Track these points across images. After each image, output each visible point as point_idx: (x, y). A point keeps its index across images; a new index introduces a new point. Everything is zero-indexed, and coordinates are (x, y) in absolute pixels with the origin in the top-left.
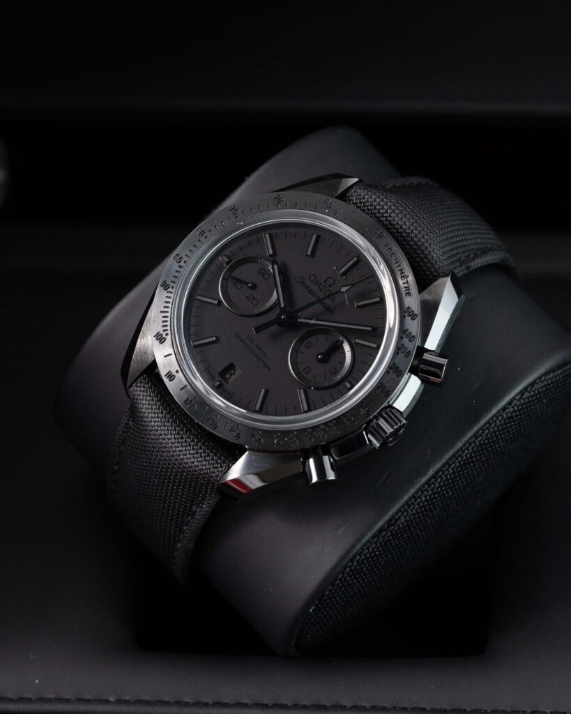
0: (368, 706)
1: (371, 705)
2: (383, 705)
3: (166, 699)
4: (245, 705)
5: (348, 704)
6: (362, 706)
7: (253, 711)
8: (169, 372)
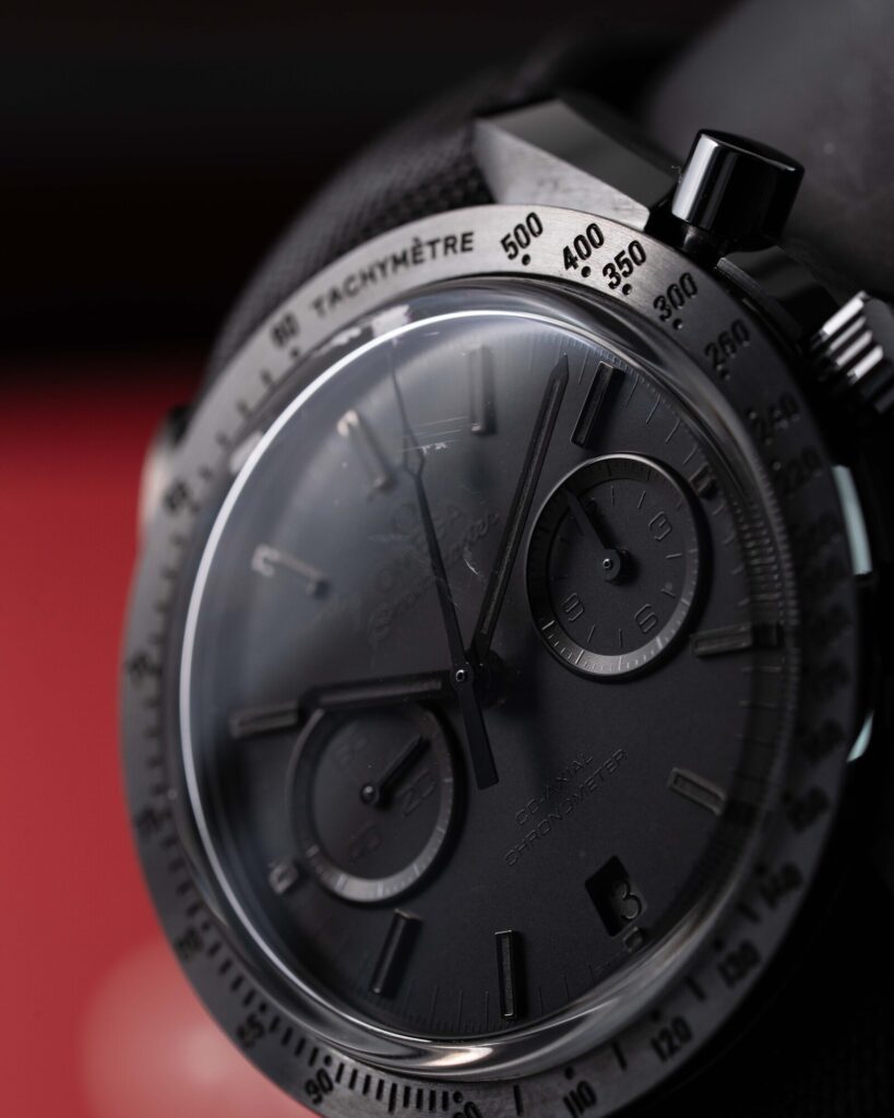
8: (566, 1100)
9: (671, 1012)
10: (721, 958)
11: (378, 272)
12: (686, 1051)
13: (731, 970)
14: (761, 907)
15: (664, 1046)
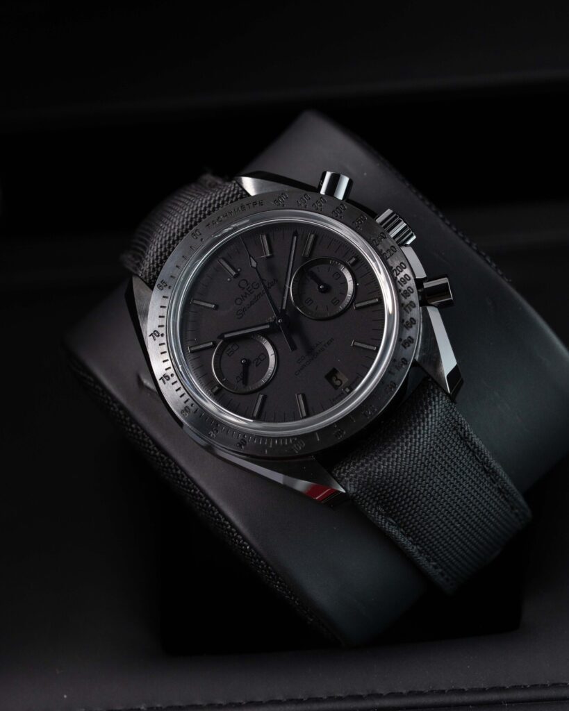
0: (404, 692)
1: (408, 691)
2: (420, 690)
3: (199, 703)
4: (279, 703)
5: (384, 692)
6: (398, 693)
7: (288, 708)
8: (334, 435)
10: (384, 387)
14: (395, 370)
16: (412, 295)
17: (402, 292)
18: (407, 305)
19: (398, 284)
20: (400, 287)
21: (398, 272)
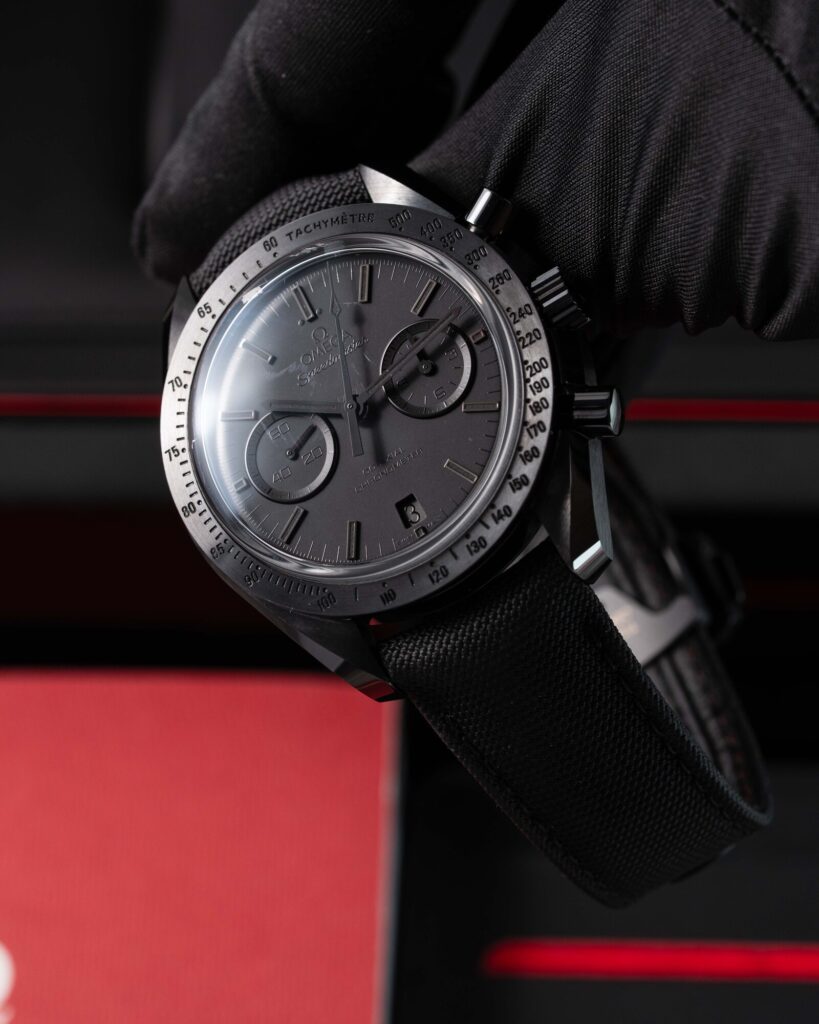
8: (381, 597)
9: (439, 563)
10: (468, 542)
11: (323, 225)
12: (443, 582)
13: (473, 548)
14: (490, 521)
15: (435, 578)
16: (544, 411)
17: (531, 403)
18: (533, 426)
19: (529, 389)
20: (530, 395)
21: (534, 372)
